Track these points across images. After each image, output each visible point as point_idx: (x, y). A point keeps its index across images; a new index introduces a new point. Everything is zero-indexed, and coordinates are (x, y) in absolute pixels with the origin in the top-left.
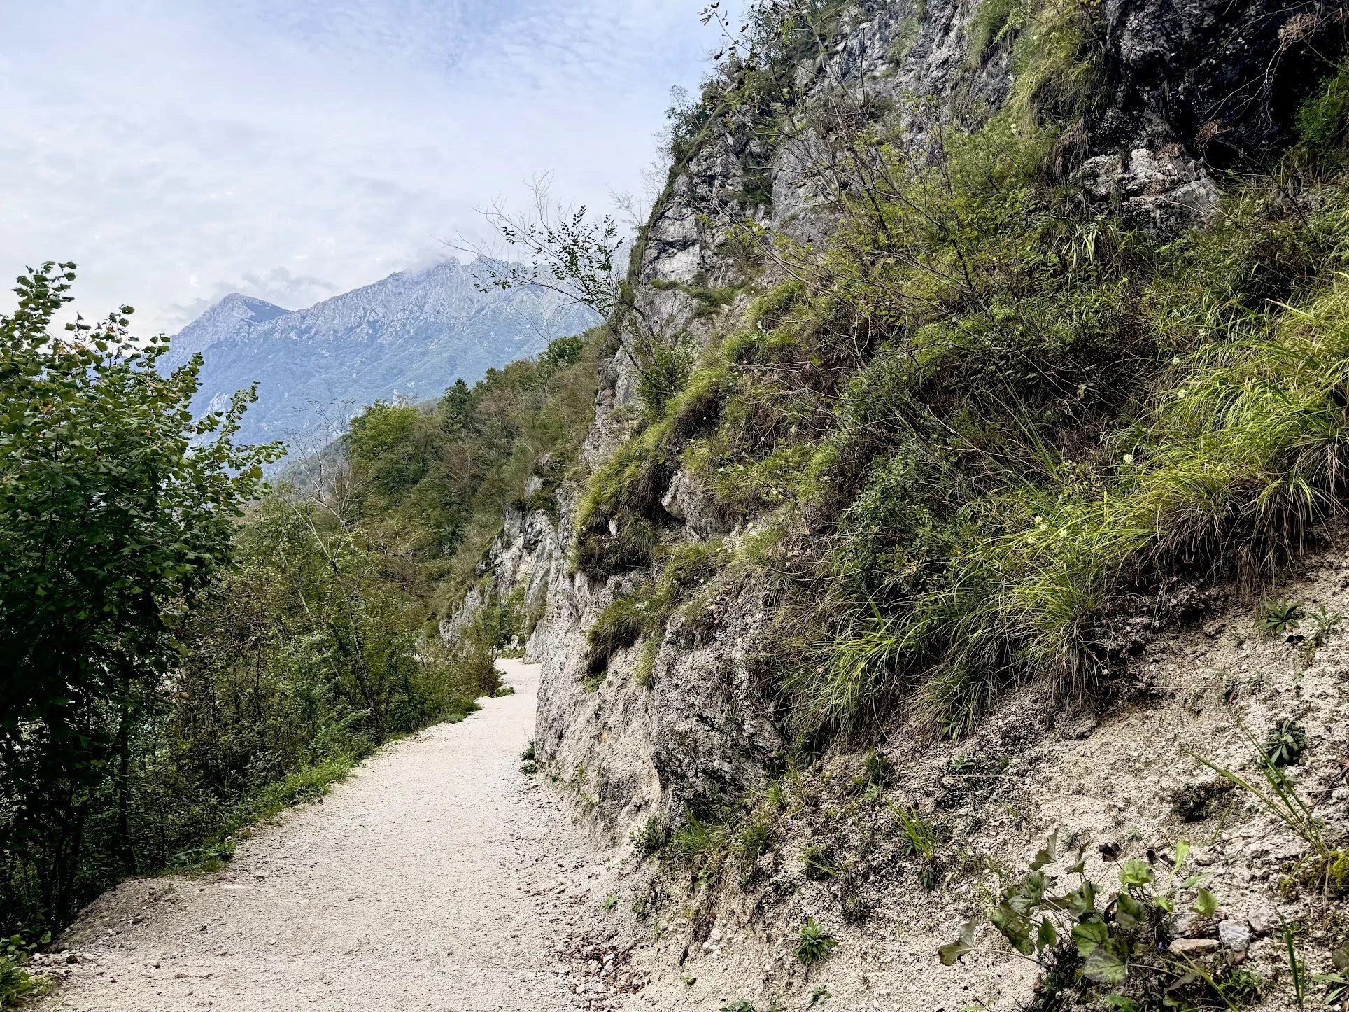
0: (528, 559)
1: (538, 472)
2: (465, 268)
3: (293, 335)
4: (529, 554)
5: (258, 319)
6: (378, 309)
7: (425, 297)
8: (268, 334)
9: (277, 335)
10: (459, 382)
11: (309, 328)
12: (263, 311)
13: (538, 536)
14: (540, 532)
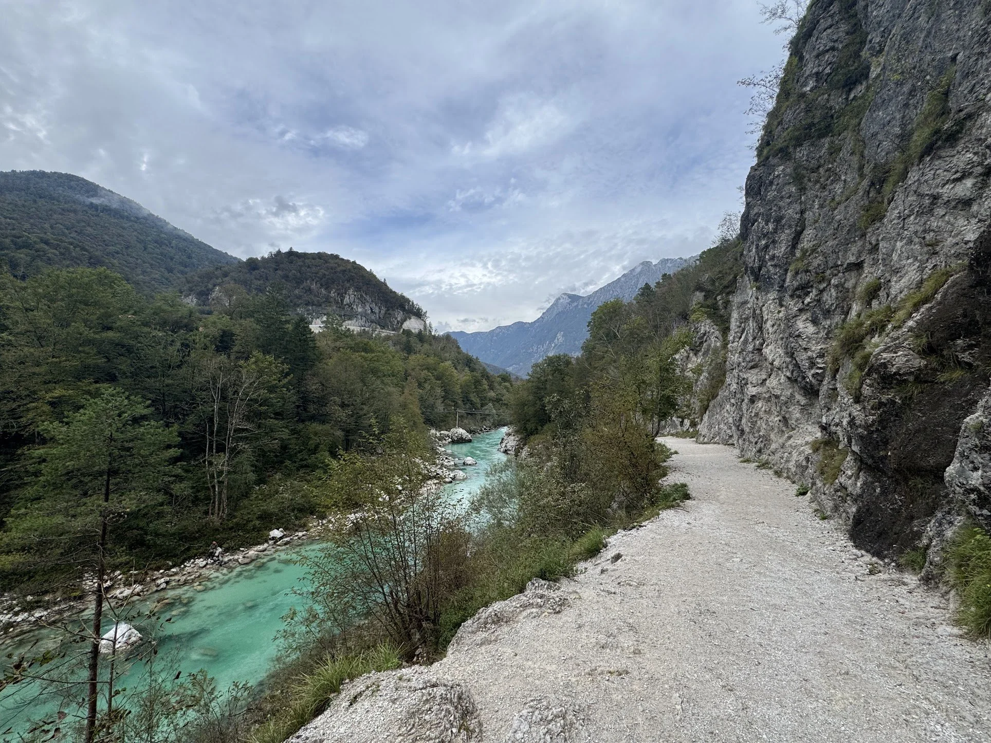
0: (694, 359)
1: (699, 288)
2: (655, 265)
3: (586, 306)
4: (696, 355)
5: (572, 302)
6: (618, 290)
7: (638, 281)
8: (577, 306)
9: (580, 307)
10: (646, 284)
11: (591, 302)
12: (574, 298)
13: (702, 337)
14: (704, 334)
